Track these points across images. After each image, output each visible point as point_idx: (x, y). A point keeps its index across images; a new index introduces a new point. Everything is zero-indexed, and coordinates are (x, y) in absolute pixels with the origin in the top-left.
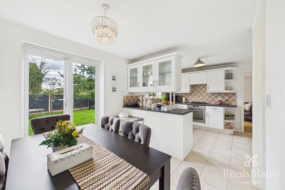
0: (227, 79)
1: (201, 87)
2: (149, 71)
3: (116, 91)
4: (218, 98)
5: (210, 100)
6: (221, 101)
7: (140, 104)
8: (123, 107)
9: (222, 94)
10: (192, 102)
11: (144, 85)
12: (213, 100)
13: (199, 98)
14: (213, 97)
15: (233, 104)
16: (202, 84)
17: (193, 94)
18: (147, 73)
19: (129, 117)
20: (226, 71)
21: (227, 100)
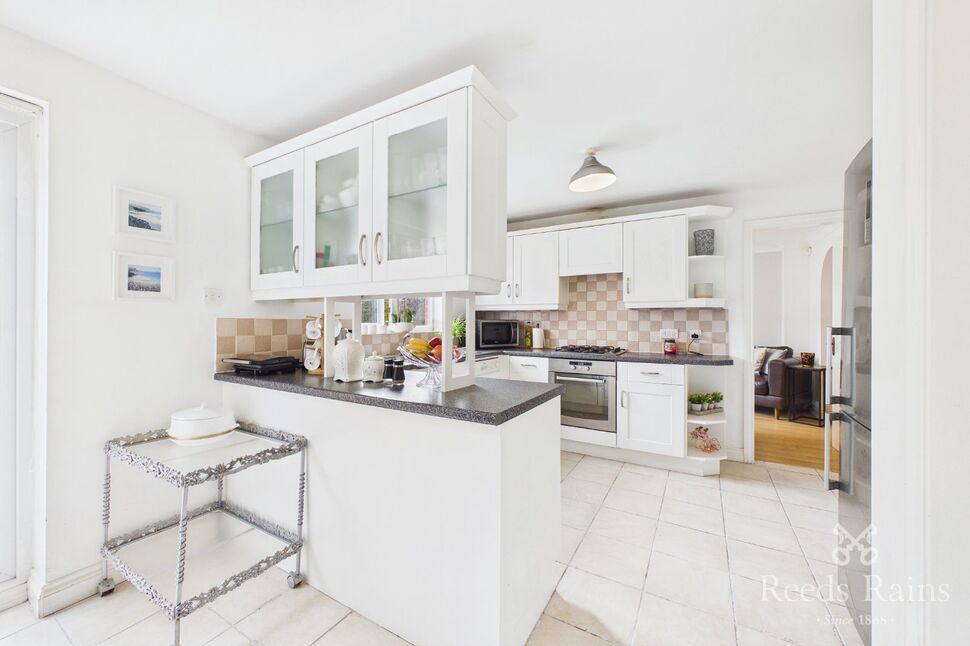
0: (697, 254)
1: (601, 286)
2: (348, 183)
3: (157, 289)
4: (662, 331)
5: (633, 336)
6: (672, 341)
7: (311, 362)
8: (217, 377)
9: (676, 313)
10: (565, 348)
11: (323, 259)
12: (645, 337)
13: (594, 332)
14: (645, 326)
15: (718, 351)
16: (605, 275)
17: (572, 315)
18: (336, 196)
19: (237, 429)
20: (692, 222)
21: (695, 336)
